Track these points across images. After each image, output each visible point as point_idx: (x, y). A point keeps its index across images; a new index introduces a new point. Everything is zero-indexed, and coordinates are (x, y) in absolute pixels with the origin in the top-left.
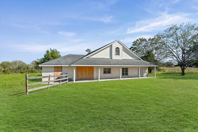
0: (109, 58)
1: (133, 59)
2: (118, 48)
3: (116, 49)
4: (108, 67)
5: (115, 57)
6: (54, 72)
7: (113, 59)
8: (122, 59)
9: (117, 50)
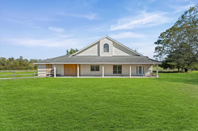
0: (97, 55)
1: (129, 55)
2: (107, 44)
3: (104, 45)
4: (96, 65)
5: (103, 54)
6: (46, 68)
7: (101, 56)
8: (112, 56)
9: (106, 46)
